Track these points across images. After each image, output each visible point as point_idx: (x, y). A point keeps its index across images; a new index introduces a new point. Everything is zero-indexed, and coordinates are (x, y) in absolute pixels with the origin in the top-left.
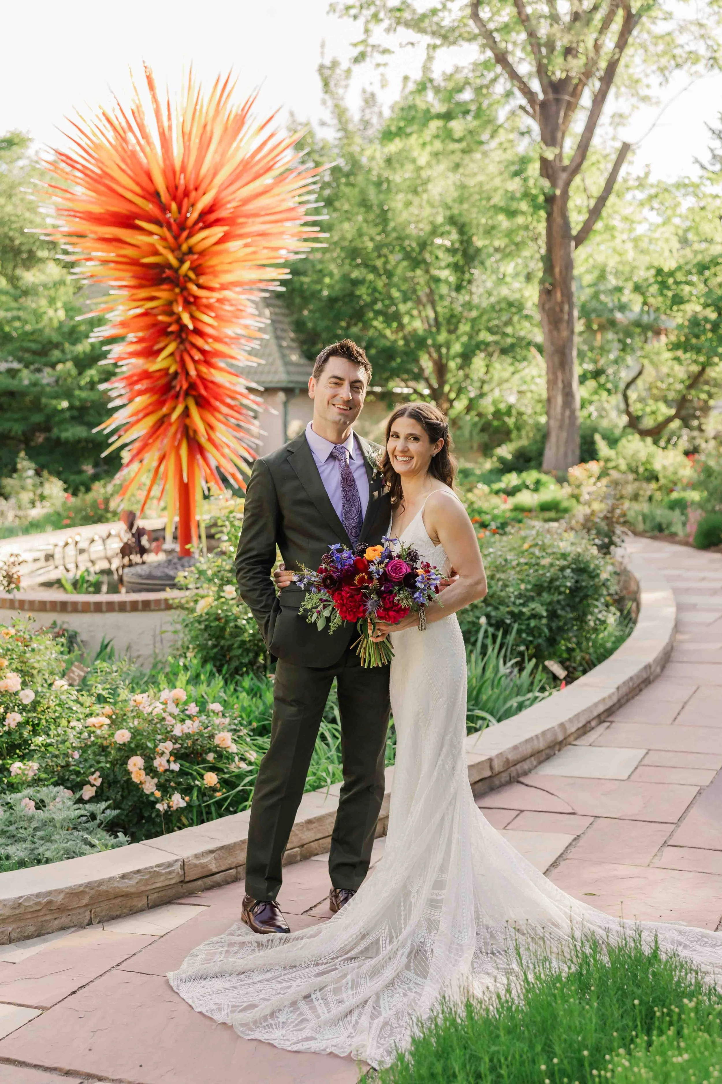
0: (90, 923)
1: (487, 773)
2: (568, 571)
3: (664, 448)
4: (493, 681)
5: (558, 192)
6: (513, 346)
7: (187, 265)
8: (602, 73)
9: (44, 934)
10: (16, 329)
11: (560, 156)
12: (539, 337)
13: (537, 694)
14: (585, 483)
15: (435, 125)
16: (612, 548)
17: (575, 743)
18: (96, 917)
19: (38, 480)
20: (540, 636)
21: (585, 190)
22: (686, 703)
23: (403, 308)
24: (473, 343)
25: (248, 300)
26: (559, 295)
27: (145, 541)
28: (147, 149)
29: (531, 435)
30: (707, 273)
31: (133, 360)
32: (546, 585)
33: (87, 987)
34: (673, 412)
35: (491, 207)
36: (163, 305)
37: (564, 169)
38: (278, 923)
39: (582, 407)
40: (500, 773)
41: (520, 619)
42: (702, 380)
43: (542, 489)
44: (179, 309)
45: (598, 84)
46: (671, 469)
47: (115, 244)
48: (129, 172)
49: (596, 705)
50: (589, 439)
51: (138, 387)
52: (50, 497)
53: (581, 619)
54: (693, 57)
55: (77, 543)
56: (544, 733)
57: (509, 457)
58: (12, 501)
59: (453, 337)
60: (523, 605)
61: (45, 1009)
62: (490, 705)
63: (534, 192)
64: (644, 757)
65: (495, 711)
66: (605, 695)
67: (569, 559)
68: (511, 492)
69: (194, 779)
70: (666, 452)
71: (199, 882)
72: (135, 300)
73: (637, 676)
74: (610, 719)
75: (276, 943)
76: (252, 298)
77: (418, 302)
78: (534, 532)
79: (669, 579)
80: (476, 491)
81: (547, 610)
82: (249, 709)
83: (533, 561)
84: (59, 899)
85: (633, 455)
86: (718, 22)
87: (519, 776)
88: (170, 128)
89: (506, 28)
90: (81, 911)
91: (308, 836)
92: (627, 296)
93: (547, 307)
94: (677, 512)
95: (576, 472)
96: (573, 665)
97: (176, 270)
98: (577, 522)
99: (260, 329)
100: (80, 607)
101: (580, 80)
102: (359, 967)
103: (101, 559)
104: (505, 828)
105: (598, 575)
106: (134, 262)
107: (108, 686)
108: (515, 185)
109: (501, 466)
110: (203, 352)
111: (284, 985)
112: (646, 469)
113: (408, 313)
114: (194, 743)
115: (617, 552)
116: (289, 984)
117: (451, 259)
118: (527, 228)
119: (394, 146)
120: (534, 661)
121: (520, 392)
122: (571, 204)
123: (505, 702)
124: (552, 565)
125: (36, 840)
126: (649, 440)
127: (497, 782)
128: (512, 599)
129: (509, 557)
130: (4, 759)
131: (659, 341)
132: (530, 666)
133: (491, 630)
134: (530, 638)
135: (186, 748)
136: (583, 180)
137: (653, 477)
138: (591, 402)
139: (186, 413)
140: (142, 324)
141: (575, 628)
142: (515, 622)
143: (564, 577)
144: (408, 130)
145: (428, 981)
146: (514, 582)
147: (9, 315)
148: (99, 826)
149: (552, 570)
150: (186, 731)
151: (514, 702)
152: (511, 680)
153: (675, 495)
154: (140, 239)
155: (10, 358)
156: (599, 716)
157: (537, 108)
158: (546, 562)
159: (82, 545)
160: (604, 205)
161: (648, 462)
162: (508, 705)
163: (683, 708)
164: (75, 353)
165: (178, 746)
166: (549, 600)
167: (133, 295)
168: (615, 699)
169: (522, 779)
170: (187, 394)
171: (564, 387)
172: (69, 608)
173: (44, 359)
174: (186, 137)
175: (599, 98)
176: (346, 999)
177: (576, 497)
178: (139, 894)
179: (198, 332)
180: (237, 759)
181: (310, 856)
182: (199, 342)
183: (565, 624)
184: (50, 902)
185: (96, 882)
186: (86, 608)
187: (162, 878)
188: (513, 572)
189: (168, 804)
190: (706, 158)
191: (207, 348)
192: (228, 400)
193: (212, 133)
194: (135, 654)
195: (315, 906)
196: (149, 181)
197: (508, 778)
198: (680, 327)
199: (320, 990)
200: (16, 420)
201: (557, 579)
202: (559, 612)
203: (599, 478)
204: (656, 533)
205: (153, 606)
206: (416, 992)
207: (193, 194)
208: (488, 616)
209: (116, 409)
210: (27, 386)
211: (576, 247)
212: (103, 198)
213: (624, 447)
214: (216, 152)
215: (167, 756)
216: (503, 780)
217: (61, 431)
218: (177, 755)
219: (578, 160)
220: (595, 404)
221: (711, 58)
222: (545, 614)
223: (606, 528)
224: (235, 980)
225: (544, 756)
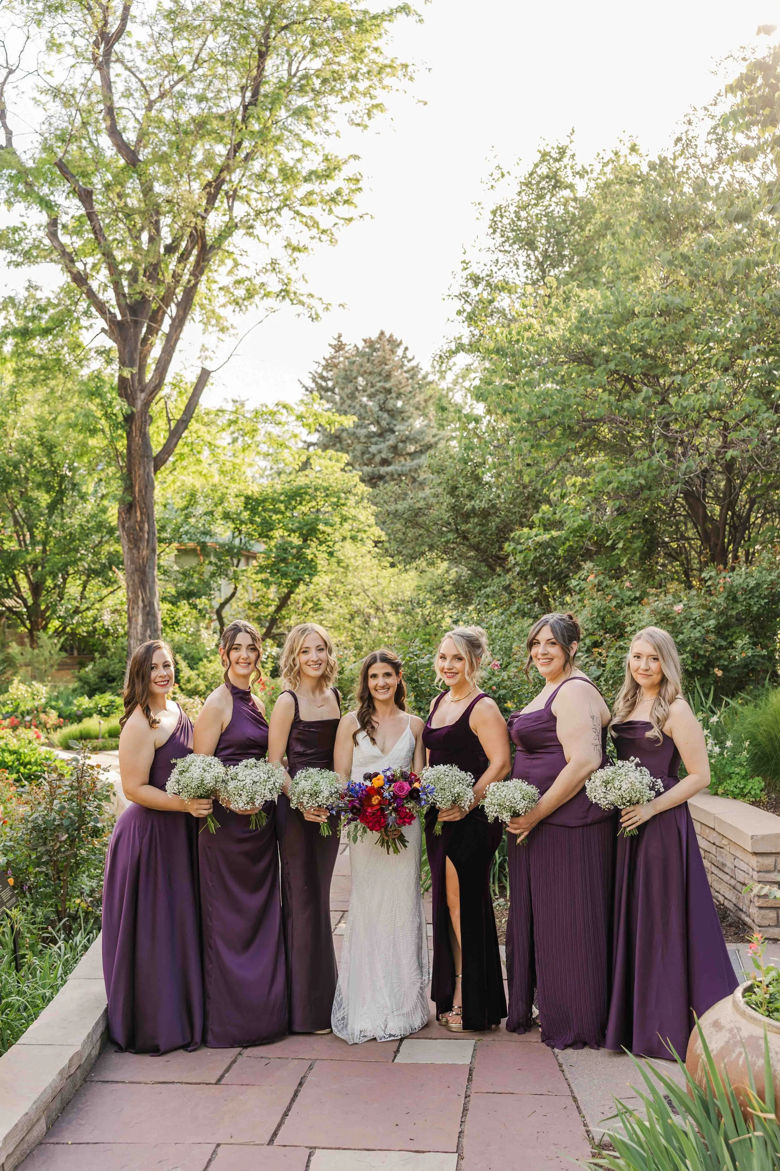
5: (137, 413)
8: (179, 300)
11: (140, 376)
26: (138, 513)
37: (143, 389)
42: (290, 601)
45: (176, 310)
93: (127, 525)
101: (159, 306)
157: (116, 329)
160: (186, 427)
171: (145, 606)
175: (176, 323)
198: (268, 552)
211: (155, 470)
219: (157, 381)
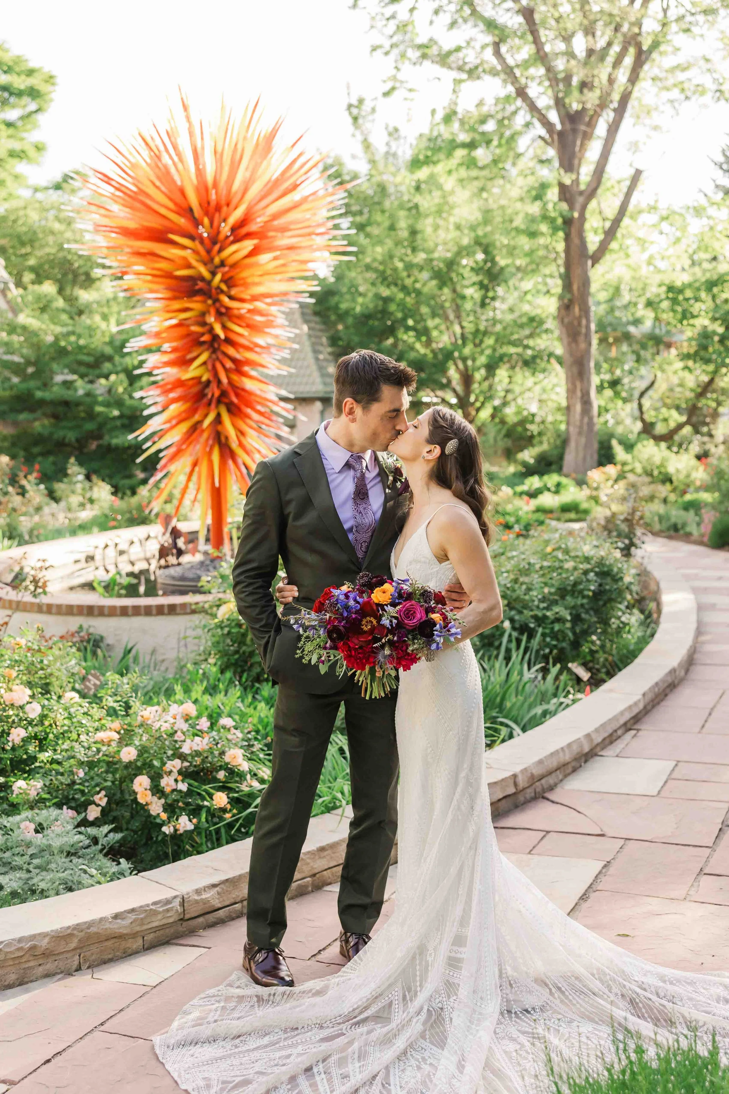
0: (79, 969)
1: (511, 790)
2: (592, 574)
3: (677, 453)
4: (517, 688)
5: (576, 215)
6: (534, 357)
7: (218, 277)
8: (615, 105)
9: (27, 983)
10: (70, 343)
11: (577, 182)
12: (559, 350)
13: (562, 700)
14: (602, 486)
15: (460, 153)
16: (633, 549)
17: (600, 753)
18: (85, 961)
19: (87, 484)
20: (564, 640)
21: (600, 213)
22: (712, 709)
23: (431, 323)
24: (497, 354)
25: (279, 311)
26: (577, 310)
27: (181, 543)
28: (180, 166)
29: (552, 441)
30: (715, 290)
31: (168, 369)
32: (569, 588)
33: (64, 1054)
34: (684, 419)
35: (512, 229)
36: (196, 316)
37: (581, 193)
38: (282, 974)
39: (599, 415)
40: (524, 789)
41: (543, 622)
42: (710, 389)
43: (562, 491)
44: (211, 319)
45: (612, 115)
46: (684, 473)
47: (149, 257)
48: (163, 188)
49: (622, 713)
50: (606, 444)
51: (172, 395)
52: (99, 500)
53: (605, 622)
54: (700, 90)
55: (116, 545)
56: (569, 745)
57: (532, 461)
58: (63, 504)
59: (478, 350)
60: (547, 609)
61: (13, 1083)
62: (514, 713)
63: (553, 214)
64: (673, 770)
65: (519, 719)
66: (631, 702)
67: (593, 562)
68: (533, 495)
69: (203, 799)
70: (679, 455)
71: (201, 920)
72: (168, 312)
73: (663, 680)
74: (636, 727)
75: (278, 998)
76: (283, 309)
77: (446, 318)
78: (557, 535)
79: (687, 578)
80: (500, 494)
81: (571, 614)
82: (266, 720)
83: (557, 564)
84: (44, 943)
85: (648, 459)
86: (724, 58)
87: (544, 791)
88: (203, 148)
89: (526, 64)
90: (69, 955)
91: (320, 864)
92: (641, 311)
93: (566, 320)
94: (692, 512)
95: (595, 475)
96: (597, 666)
97: (209, 283)
98: (598, 524)
99: (289, 339)
100: (106, 612)
101: (595, 111)
102: (369, 1032)
103: (139, 560)
104: (530, 853)
105: (621, 579)
106: (169, 275)
107: (119, 698)
108: (535, 209)
109: (524, 470)
110: (234, 361)
111: (284, 1053)
112: (660, 473)
113: (436, 327)
114: (203, 761)
115: (637, 553)
116: (289, 1052)
117: (476, 279)
118: (546, 247)
119: (423, 173)
120: (558, 666)
121: (540, 401)
122: (587, 226)
123: (530, 707)
124: (575, 569)
125: (31, 869)
126: (663, 445)
127: (521, 798)
128: (536, 603)
129: (532, 561)
130: (9, 776)
131: (669, 353)
132: (554, 670)
133: (515, 634)
134: (554, 643)
135: (195, 766)
136: (599, 204)
137: (667, 479)
138: (607, 411)
139: (218, 420)
140: (176, 335)
141: (599, 631)
142: (539, 626)
143: (588, 581)
144: (435, 159)
145: (445, 1052)
146: (537, 586)
147: (65, 330)
148: (101, 851)
149: (576, 574)
150: (195, 748)
151: (538, 710)
152: (536, 686)
153: (688, 497)
154: (175, 252)
155: (66, 371)
156: (625, 724)
157: (556, 137)
158: (569, 565)
159: (122, 547)
160: (619, 226)
161: (662, 465)
162: (532, 713)
163: (710, 714)
164: (124, 365)
165: (186, 764)
166: (572, 604)
167: (167, 306)
168: (641, 706)
169: (547, 795)
170: (219, 401)
171: (582, 397)
172: (96, 612)
173: (97, 372)
174: (218, 156)
175: (613, 127)
176: (351, 1074)
177: (596, 499)
178: (134, 935)
179: (228, 341)
180: (248, 777)
181: (323, 886)
182: (231, 351)
183: (589, 627)
184: (33, 948)
185: (86, 923)
186: (112, 612)
187: (160, 917)
188: (536, 576)
189: (174, 827)
190: (710, 189)
191: (238, 356)
192: (259, 407)
193: (243, 150)
194: (160, 658)
195: (324, 949)
196: (182, 198)
197: (533, 794)
198: (690, 339)
199: (324, 1061)
200: (70, 429)
201: (580, 583)
202: (583, 616)
203: (616, 481)
204: (672, 533)
205: (178, 610)
206: (431, 1064)
207: (225, 209)
208: (512, 620)
209: (151, 416)
210: (81, 396)
211: (593, 266)
212: (139, 214)
213: (639, 451)
214: (247, 169)
215: (175, 775)
216: (528, 796)
217: (112, 438)
218: (185, 774)
219: (594, 185)
220: (612, 412)
221: (717, 91)
222: (569, 618)
223: (627, 530)
224: (228, 1045)
225: (570, 769)
